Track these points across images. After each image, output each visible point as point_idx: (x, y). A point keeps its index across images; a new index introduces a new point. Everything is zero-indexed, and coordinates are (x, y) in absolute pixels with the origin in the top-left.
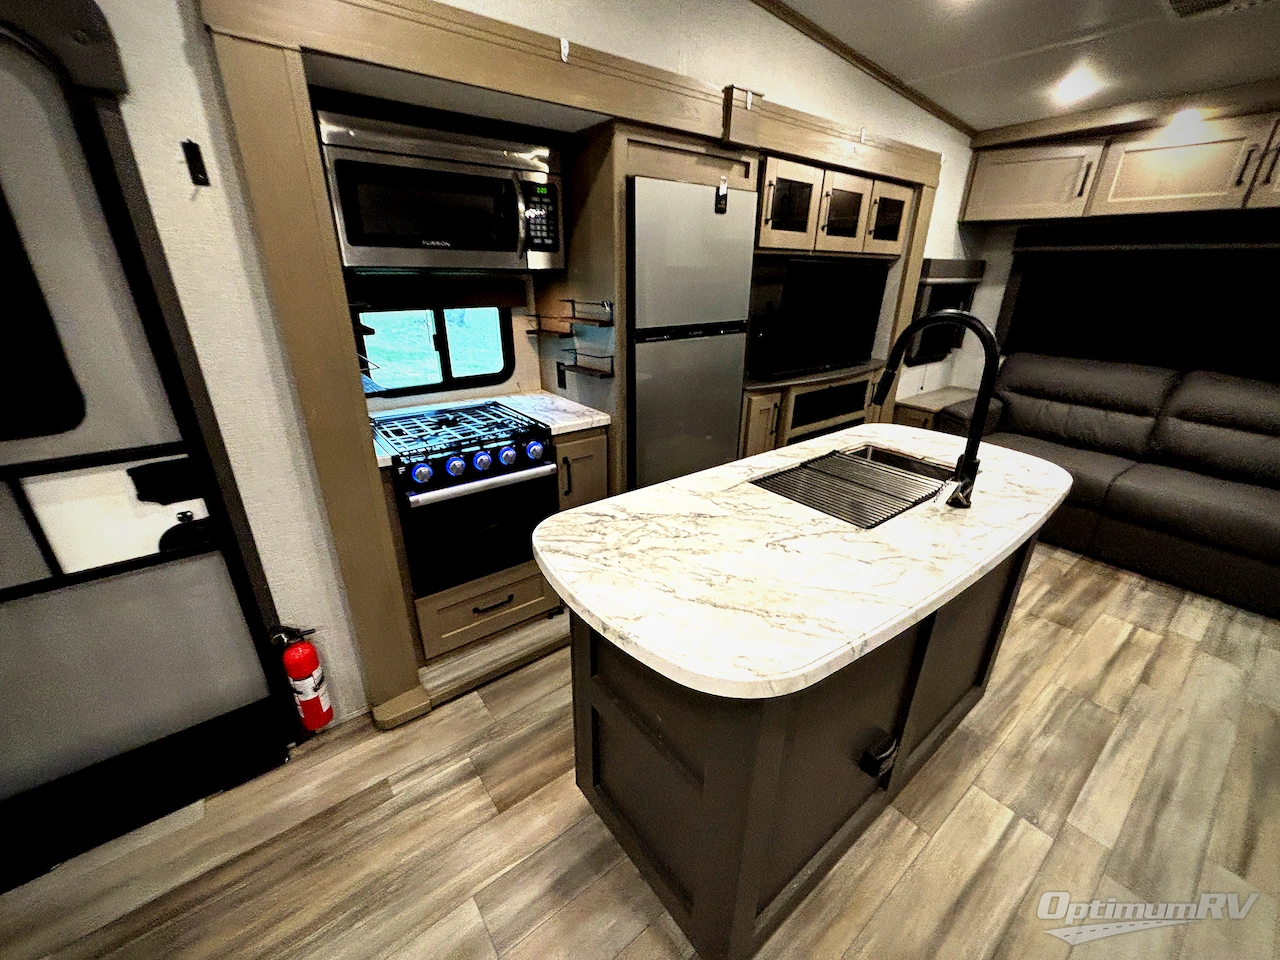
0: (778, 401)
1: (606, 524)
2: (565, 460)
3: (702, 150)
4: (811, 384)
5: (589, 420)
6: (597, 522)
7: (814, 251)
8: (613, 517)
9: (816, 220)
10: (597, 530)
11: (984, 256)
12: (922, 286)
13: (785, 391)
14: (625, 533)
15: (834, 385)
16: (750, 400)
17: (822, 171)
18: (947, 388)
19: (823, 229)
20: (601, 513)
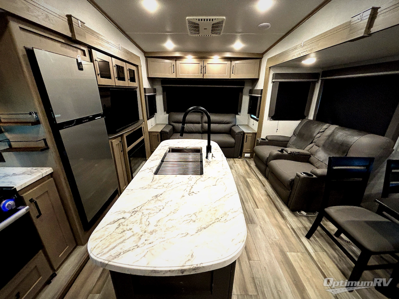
0: (120, 140)
1: (125, 224)
2: (31, 201)
3: (63, 41)
4: (128, 132)
5: (40, 174)
6: (119, 225)
7: (116, 86)
8: (123, 218)
9: (113, 74)
10: (125, 229)
11: (155, 87)
12: (145, 96)
13: (122, 136)
14: (139, 221)
15: (135, 130)
16: (112, 142)
17: (111, 58)
18: (157, 125)
19: (116, 78)
20: (116, 220)
